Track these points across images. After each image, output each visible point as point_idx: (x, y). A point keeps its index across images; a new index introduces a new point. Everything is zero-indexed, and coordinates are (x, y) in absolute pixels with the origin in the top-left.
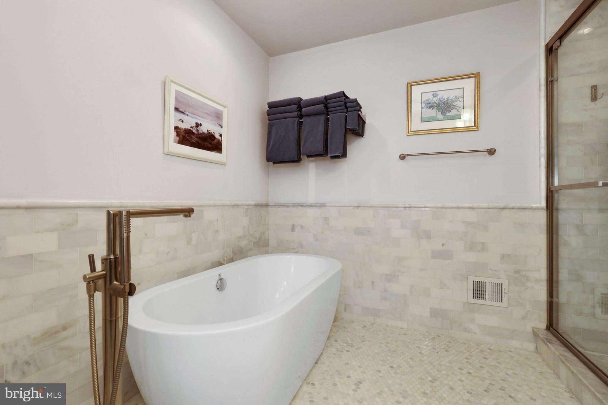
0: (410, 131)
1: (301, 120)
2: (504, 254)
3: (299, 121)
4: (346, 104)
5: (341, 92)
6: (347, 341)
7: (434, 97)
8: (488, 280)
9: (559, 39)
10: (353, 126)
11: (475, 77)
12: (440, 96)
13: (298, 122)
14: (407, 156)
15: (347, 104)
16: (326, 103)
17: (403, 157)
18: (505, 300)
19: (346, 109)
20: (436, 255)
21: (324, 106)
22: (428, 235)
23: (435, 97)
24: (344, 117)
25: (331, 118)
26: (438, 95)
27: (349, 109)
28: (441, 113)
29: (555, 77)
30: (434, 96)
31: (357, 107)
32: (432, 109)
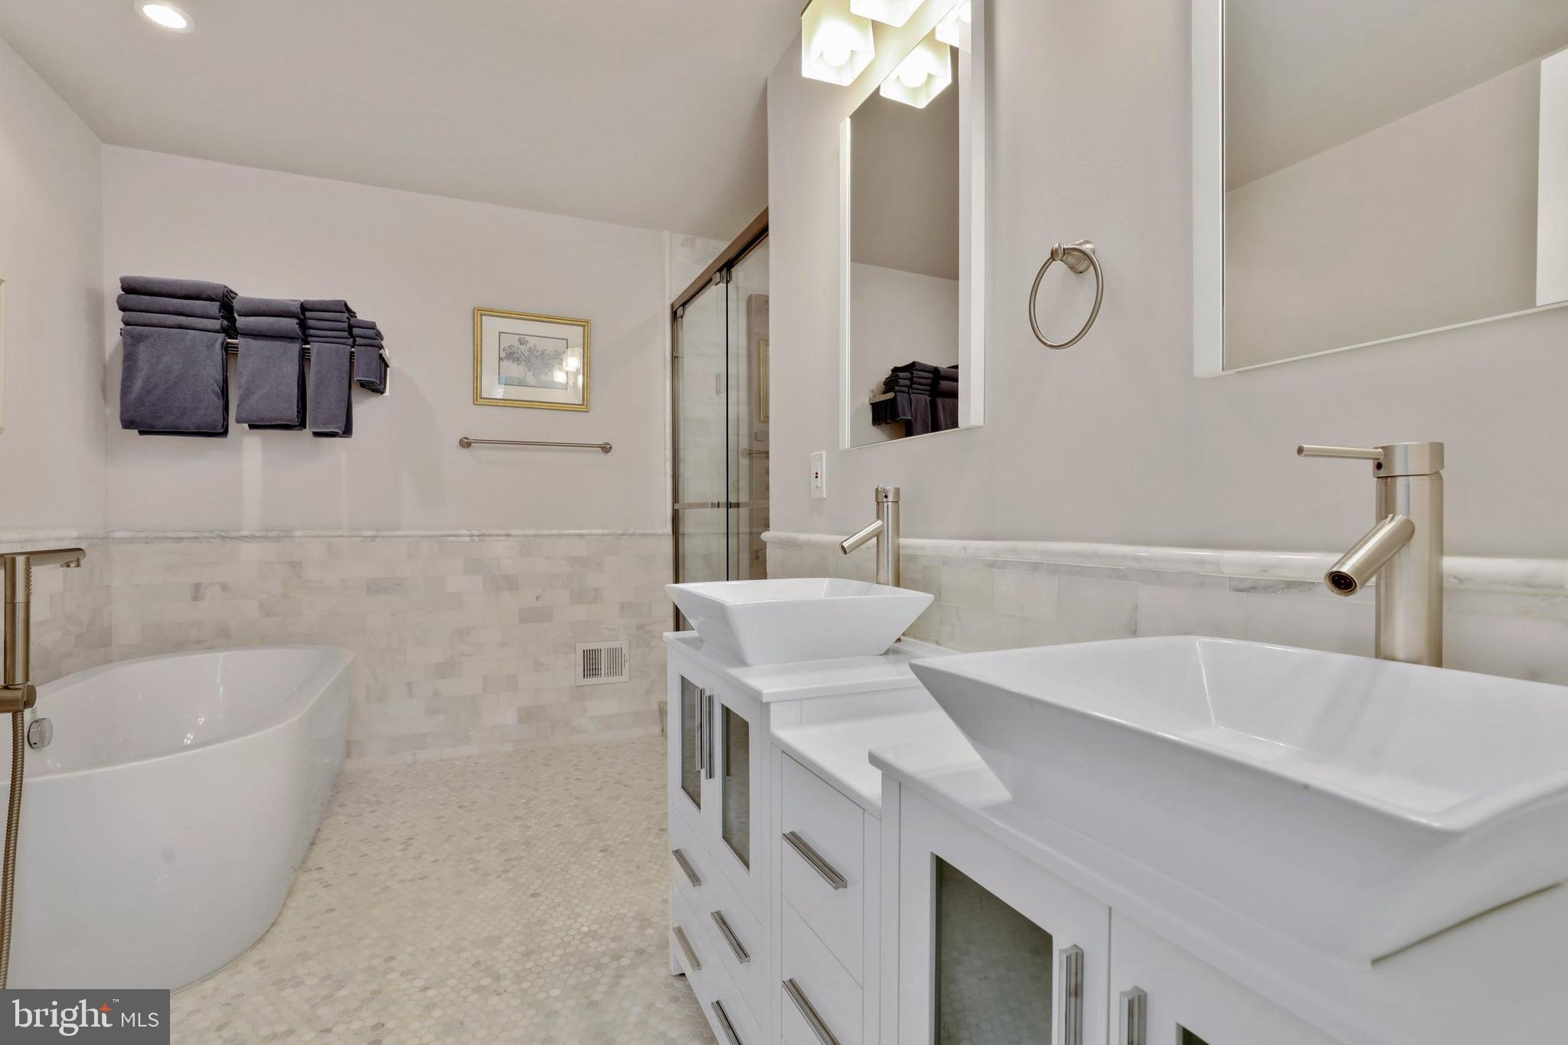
0: (478, 398)
1: (229, 340)
2: (623, 603)
3: (225, 343)
4: (351, 327)
5: (340, 301)
6: (366, 799)
7: (521, 344)
8: (603, 646)
9: (681, 306)
10: (367, 377)
11: (584, 326)
12: (530, 345)
13: (223, 343)
14: (476, 443)
15: (354, 329)
16: (302, 317)
17: (466, 444)
18: (625, 671)
19: (352, 339)
20: (528, 616)
21: (297, 324)
22: (511, 583)
23: (523, 344)
24: (348, 354)
25: (315, 348)
26: (527, 342)
27: (359, 341)
28: (533, 375)
29: (681, 353)
30: (522, 342)
31: (376, 339)
32: (518, 364)
